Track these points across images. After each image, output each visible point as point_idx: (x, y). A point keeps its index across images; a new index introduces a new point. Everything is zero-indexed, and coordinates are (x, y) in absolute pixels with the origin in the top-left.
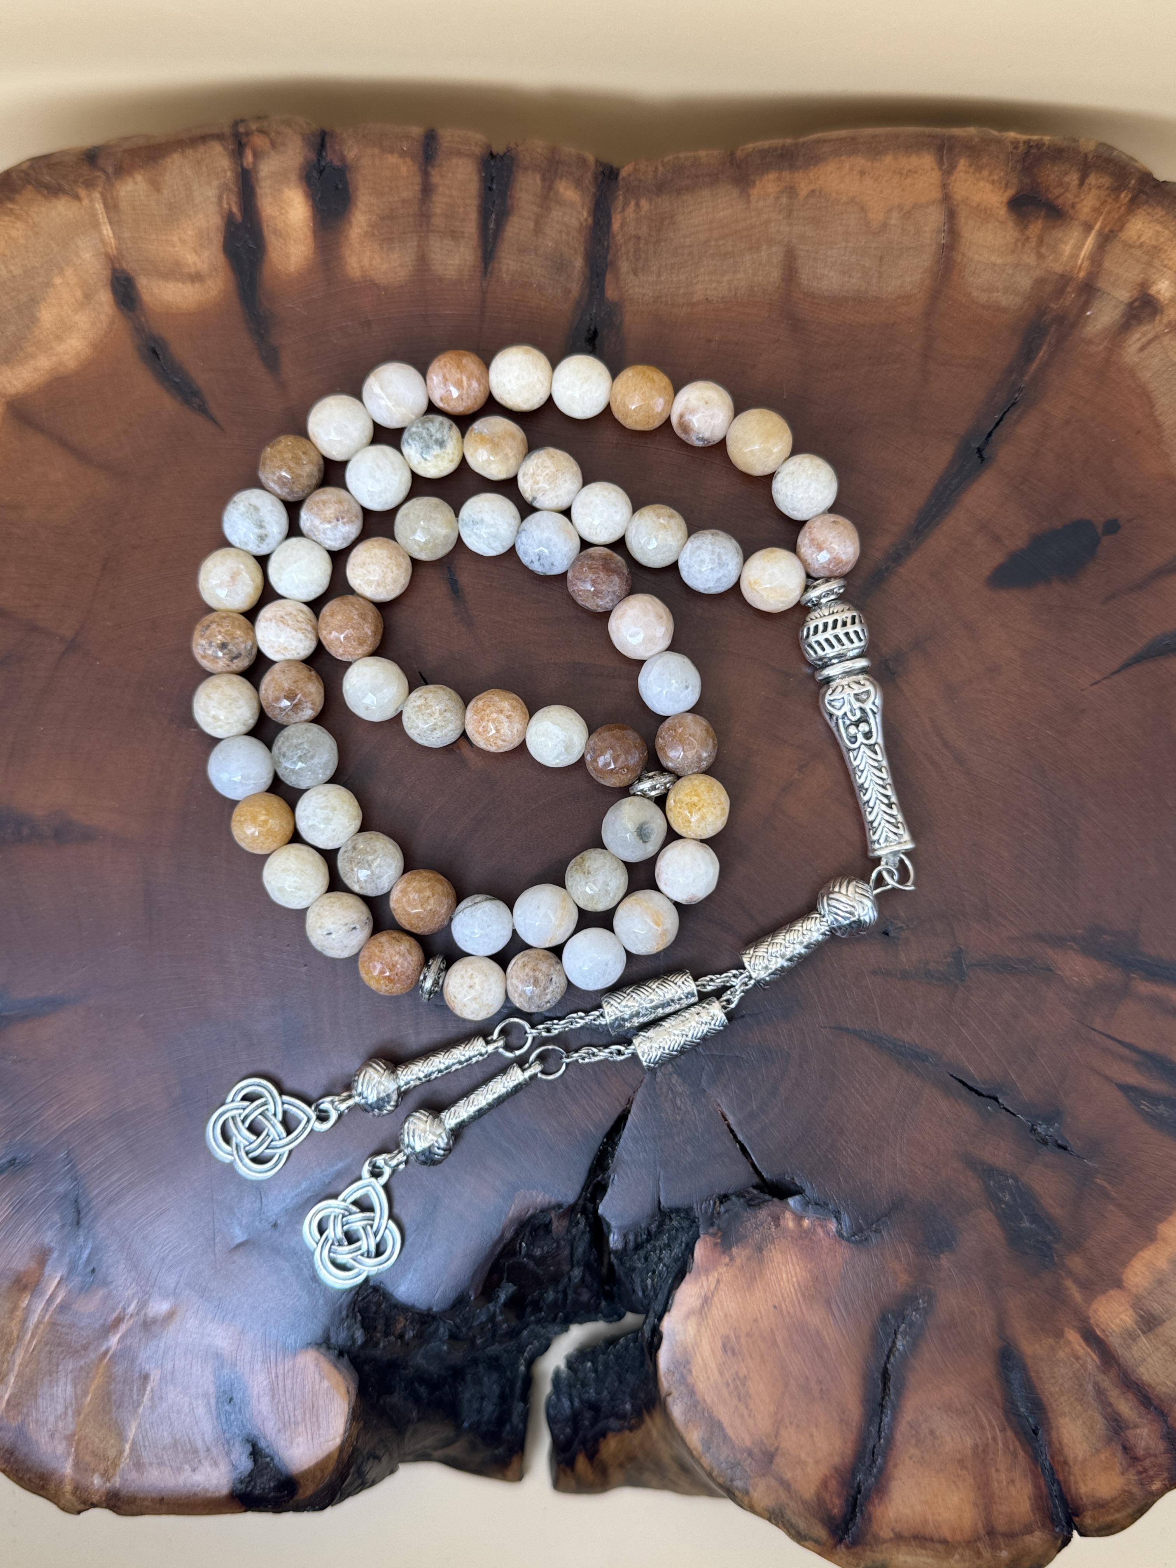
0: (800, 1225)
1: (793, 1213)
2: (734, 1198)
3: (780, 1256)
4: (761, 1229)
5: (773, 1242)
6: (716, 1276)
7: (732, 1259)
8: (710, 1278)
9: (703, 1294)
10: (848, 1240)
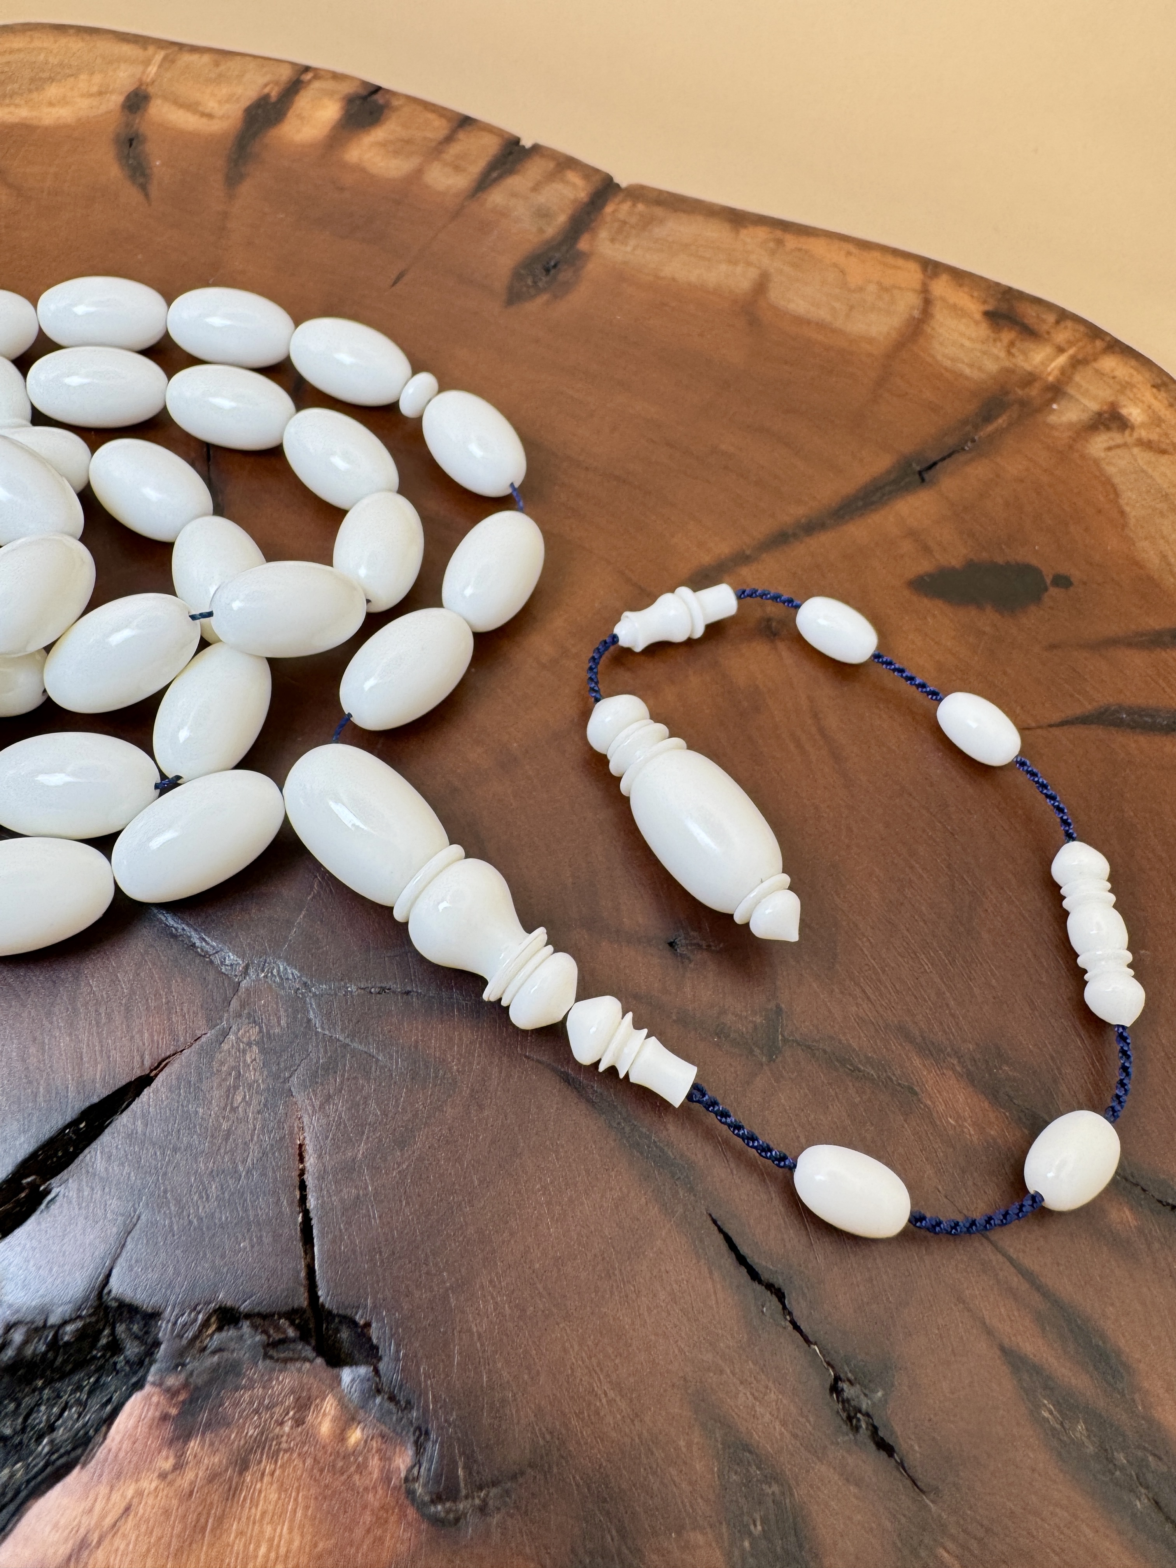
0: (341, 1436)
1: (342, 1403)
2: (246, 1326)
3: (273, 1496)
4: (266, 1416)
5: (274, 1456)
6: (130, 1493)
7: (179, 1467)
8: (116, 1497)
9: (82, 1531)
10: (420, 1506)
